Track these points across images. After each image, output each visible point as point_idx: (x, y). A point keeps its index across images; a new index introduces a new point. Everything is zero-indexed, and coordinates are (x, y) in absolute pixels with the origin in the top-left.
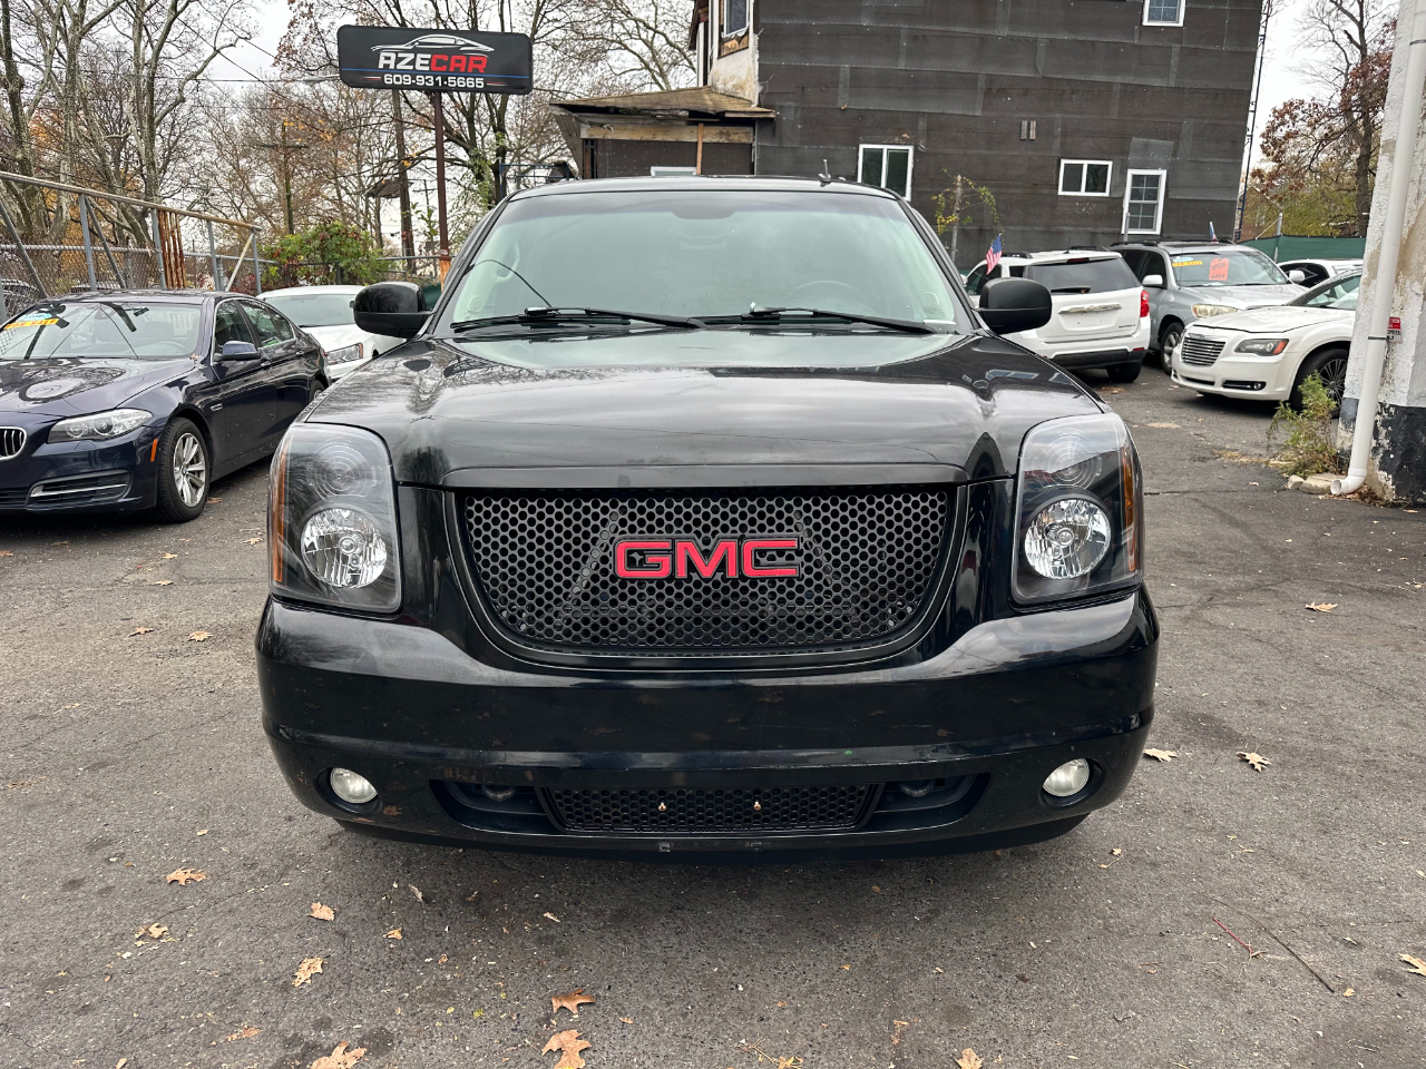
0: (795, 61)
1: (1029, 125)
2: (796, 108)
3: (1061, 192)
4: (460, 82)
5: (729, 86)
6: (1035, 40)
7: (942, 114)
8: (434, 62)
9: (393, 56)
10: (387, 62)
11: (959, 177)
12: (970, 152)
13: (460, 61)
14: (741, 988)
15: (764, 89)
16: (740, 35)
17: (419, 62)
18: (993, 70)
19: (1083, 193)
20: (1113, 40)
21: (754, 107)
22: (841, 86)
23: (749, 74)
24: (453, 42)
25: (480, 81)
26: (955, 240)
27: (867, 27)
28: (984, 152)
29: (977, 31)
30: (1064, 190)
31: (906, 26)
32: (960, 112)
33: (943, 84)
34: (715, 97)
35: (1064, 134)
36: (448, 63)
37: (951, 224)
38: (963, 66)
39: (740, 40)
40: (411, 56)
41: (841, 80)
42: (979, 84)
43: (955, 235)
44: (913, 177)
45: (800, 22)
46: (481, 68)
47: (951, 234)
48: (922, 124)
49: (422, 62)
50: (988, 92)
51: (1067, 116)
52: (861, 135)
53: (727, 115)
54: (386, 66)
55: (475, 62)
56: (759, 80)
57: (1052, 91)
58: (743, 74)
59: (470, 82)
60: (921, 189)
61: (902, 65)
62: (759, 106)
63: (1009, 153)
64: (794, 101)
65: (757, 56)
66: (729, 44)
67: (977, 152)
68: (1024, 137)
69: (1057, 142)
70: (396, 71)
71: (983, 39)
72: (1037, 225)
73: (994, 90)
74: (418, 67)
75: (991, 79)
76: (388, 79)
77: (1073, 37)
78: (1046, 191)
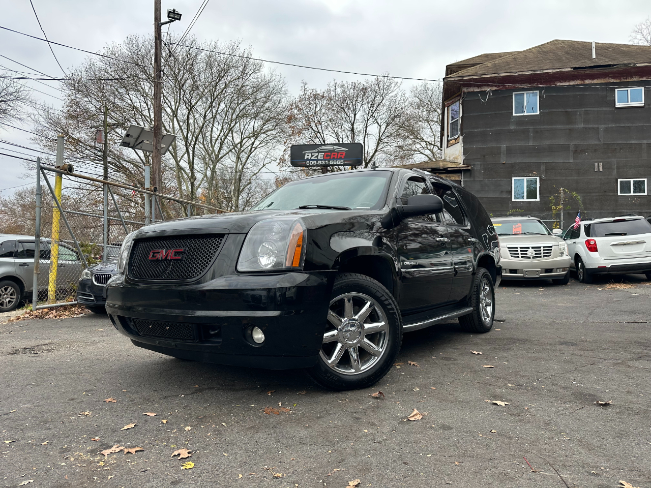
0: (480, 145)
1: (598, 165)
2: (481, 165)
3: (619, 194)
4: (335, 162)
5: (451, 158)
6: (598, 128)
7: (553, 162)
8: (325, 155)
9: (310, 154)
10: (308, 157)
11: (562, 189)
12: (567, 178)
13: (334, 155)
14: (280, 452)
15: (466, 157)
16: (456, 138)
17: (319, 156)
18: (577, 142)
19: (632, 194)
20: (640, 125)
21: (461, 165)
22: (502, 155)
23: (459, 152)
24: (332, 148)
25: (342, 161)
26: (562, 217)
27: (513, 129)
28: (576, 178)
29: (567, 127)
30: (621, 193)
31: (532, 127)
32: (562, 161)
33: (551, 150)
34: (445, 163)
35: (618, 168)
36: (330, 156)
37: (560, 210)
38: (562, 141)
39: (456, 139)
40: (317, 154)
41: (502, 151)
42: (570, 148)
43: (562, 214)
44: (540, 191)
45: (482, 130)
46: (343, 157)
47: (560, 214)
48: (543, 167)
49: (320, 156)
50: (576, 152)
51: (618, 160)
52: (513, 173)
53: (448, 169)
54: (308, 158)
55: (341, 155)
56: (464, 154)
57: (609, 149)
58: (457, 153)
59: (338, 162)
60: (545, 195)
61: (531, 143)
62: (464, 164)
63: (589, 177)
64: (479, 161)
65: (462, 145)
66: (451, 142)
67: (572, 178)
68: (596, 170)
69: (615, 171)
70: (311, 160)
71: (570, 130)
72: (609, 210)
73: (578, 151)
74: (319, 158)
75: (576, 146)
76: (308, 163)
77: (618, 125)
78: (611, 194)
